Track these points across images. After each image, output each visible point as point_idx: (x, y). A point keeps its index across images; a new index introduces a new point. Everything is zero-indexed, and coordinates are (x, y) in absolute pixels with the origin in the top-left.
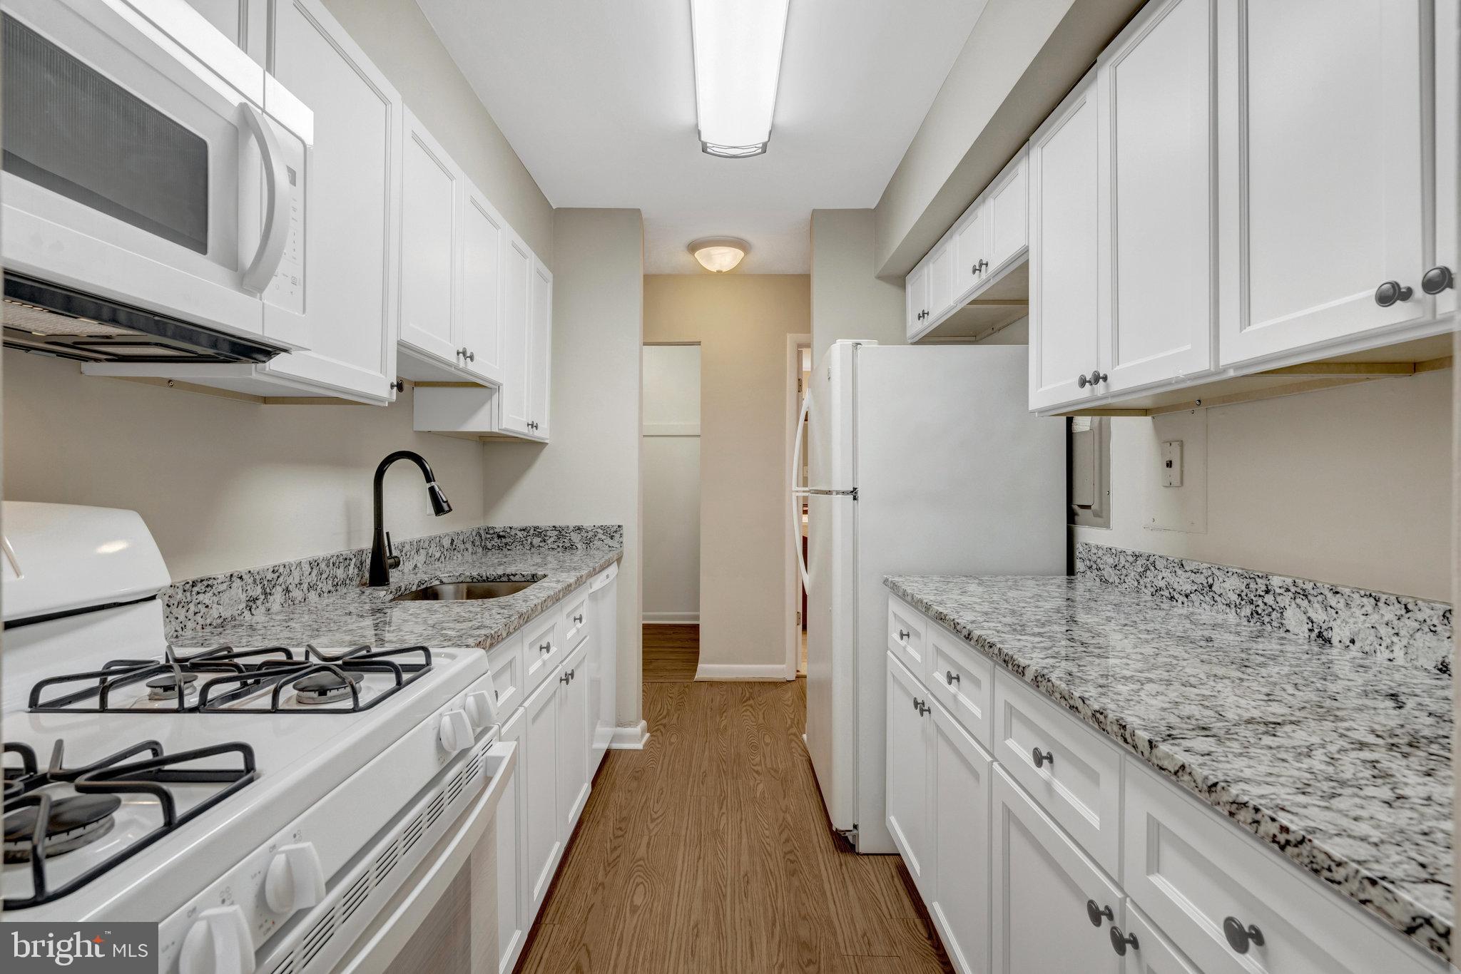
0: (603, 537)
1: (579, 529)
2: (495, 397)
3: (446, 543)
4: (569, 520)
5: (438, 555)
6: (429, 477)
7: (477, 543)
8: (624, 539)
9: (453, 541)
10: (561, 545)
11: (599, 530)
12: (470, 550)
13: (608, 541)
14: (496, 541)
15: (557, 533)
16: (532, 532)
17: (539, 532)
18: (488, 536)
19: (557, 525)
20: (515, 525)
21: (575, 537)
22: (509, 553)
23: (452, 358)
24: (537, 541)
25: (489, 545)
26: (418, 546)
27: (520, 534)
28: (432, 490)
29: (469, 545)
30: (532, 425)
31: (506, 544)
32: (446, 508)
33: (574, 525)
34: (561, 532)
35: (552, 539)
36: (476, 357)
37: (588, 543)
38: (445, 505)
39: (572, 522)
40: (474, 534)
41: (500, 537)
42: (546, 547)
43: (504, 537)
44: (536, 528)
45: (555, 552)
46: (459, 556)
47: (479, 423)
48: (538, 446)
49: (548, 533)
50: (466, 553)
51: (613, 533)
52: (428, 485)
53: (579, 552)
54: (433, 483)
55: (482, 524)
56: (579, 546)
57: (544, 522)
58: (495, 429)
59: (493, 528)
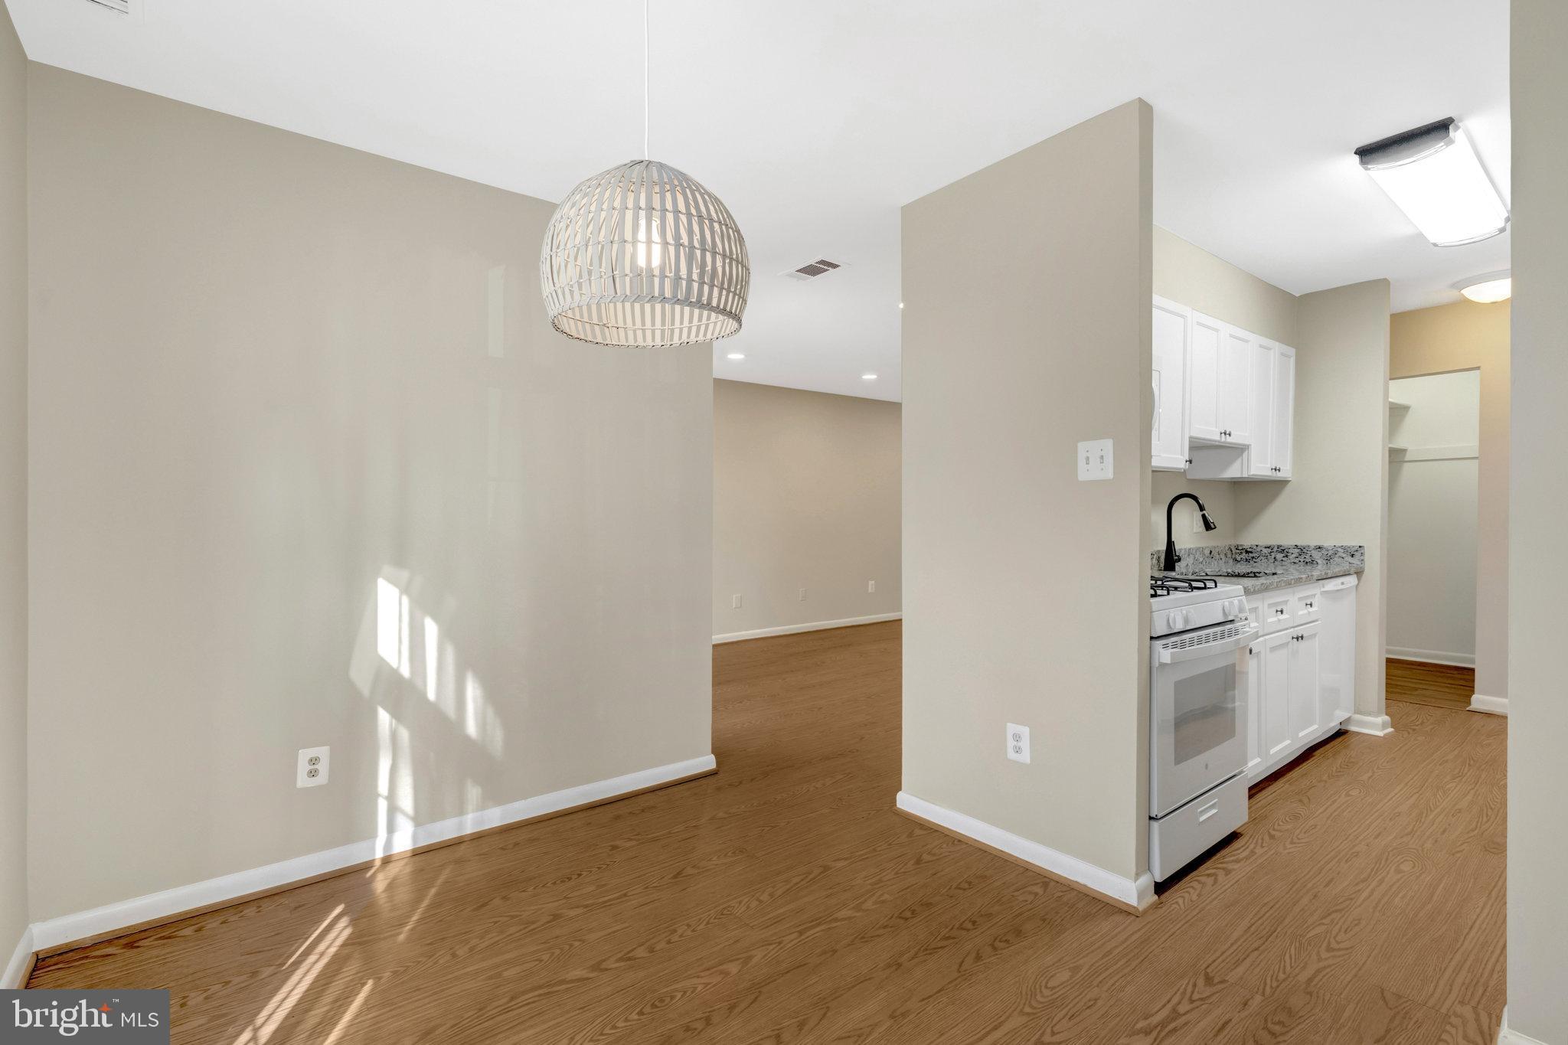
0: (1344, 556)
1: (1320, 548)
2: (1245, 455)
3: (1207, 552)
4: (1309, 540)
5: (1201, 560)
6: (1202, 508)
7: (1229, 555)
8: (1366, 557)
9: (1211, 552)
10: (1302, 560)
11: (1339, 550)
12: (1224, 560)
13: (1350, 559)
14: (1244, 556)
15: (1298, 550)
16: (1275, 549)
17: (1282, 550)
18: (1238, 551)
19: (1298, 544)
20: (1260, 544)
21: (1316, 555)
22: (1255, 564)
23: (1217, 437)
24: (1280, 556)
25: (1239, 558)
26: (1189, 552)
27: (1265, 551)
28: (1204, 516)
29: (1223, 556)
30: (1276, 470)
31: (1253, 558)
32: (1213, 526)
33: (1315, 545)
34: (1302, 550)
35: (1294, 556)
36: (1232, 434)
37: (1328, 559)
38: (1212, 525)
39: (1313, 543)
40: (1227, 548)
41: (1247, 552)
42: (1289, 561)
43: (1251, 552)
44: (1278, 547)
45: (1296, 566)
46: (1216, 563)
47: (1234, 472)
48: (1283, 483)
49: (1290, 551)
50: (1220, 562)
51: (1355, 552)
52: (1201, 513)
53: (1319, 567)
54: (1204, 512)
55: (1233, 542)
56: (1319, 561)
57: (1287, 541)
58: (1245, 475)
59: (1241, 545)
